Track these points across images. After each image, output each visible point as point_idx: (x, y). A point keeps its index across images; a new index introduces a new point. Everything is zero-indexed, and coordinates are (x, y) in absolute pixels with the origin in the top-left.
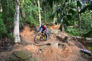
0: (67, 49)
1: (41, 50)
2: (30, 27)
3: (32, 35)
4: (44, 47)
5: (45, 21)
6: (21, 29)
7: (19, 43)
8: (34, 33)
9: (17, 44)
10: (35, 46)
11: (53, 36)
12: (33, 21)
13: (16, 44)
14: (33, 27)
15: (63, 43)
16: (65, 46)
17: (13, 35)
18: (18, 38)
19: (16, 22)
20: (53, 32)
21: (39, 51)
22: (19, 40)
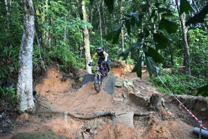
0: (158, 128)
1: (88, 130)
2: (62, 70)
3: (65, 92)
4: (98, 122)
6: (38, 75)
7: (30, 113)
8: (73, 85)
9: (27, 115)
10: (73, 121)
11: (120, 94)
12: (69, 56)
13: (22, 116)
14: (69, 72)
15: (147, 113)
16: (151, 121)
17: (16, 90)
18: (28, 100)
19: (24, 57)
20: (120, 85)
21: (84, 134)
22: (30, 105)
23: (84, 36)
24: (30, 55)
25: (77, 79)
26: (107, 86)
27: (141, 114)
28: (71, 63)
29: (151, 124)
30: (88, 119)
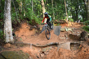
0: (85, 50)
1: (43, 52)
4: (49, 48)
5: (53, 17)
6: (16, 26)
7: (11, 43)
8: (36, 32)
10: (35, 48)
13: (7, 45)
14: (33, 24)
15: (78, 42)
16: (81, 46)
18: (10, 36)
20: (64, 30)
22: (11, 39)
23: (42, 6)
24: (9, 13)
25: (39, 29)
26: (55, 31)
27: (75, 43)
28: (35, 20)
29: (81, 48)
30: (43, 47)
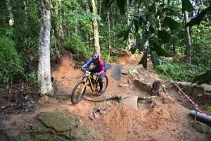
0: (159, 110)
1: (98, 111)
2: (75, 59)
4: (106, 104)
6: (55, 63)
7: (49, 96)
9: (47, 97)
10: (86, 103)
11: (126, 81)
12: (81, 46)
13: (43, 98)
14: (79, 59)
15: (149, 98)
16: (152, 104)
17: (37, 77)
18: (47, 85)
19: (43, 48)
20: (126, 72)
21: (95, 114)
22: (49, 89)
24: (48, 46)
26: (114, 73)
27: (145, 98)
28: (83, 52)
29: (153, 107)
30: (98, 101)
